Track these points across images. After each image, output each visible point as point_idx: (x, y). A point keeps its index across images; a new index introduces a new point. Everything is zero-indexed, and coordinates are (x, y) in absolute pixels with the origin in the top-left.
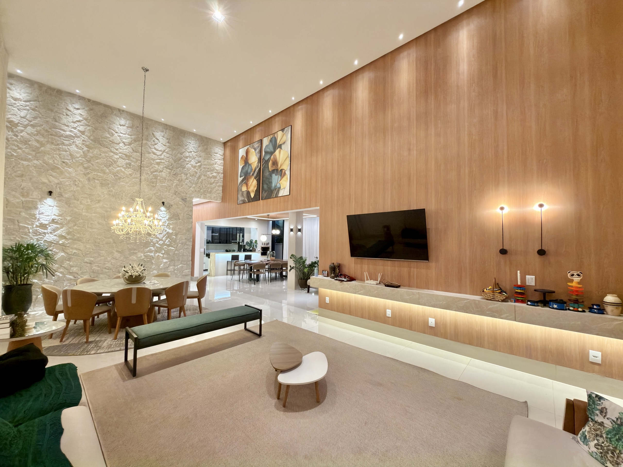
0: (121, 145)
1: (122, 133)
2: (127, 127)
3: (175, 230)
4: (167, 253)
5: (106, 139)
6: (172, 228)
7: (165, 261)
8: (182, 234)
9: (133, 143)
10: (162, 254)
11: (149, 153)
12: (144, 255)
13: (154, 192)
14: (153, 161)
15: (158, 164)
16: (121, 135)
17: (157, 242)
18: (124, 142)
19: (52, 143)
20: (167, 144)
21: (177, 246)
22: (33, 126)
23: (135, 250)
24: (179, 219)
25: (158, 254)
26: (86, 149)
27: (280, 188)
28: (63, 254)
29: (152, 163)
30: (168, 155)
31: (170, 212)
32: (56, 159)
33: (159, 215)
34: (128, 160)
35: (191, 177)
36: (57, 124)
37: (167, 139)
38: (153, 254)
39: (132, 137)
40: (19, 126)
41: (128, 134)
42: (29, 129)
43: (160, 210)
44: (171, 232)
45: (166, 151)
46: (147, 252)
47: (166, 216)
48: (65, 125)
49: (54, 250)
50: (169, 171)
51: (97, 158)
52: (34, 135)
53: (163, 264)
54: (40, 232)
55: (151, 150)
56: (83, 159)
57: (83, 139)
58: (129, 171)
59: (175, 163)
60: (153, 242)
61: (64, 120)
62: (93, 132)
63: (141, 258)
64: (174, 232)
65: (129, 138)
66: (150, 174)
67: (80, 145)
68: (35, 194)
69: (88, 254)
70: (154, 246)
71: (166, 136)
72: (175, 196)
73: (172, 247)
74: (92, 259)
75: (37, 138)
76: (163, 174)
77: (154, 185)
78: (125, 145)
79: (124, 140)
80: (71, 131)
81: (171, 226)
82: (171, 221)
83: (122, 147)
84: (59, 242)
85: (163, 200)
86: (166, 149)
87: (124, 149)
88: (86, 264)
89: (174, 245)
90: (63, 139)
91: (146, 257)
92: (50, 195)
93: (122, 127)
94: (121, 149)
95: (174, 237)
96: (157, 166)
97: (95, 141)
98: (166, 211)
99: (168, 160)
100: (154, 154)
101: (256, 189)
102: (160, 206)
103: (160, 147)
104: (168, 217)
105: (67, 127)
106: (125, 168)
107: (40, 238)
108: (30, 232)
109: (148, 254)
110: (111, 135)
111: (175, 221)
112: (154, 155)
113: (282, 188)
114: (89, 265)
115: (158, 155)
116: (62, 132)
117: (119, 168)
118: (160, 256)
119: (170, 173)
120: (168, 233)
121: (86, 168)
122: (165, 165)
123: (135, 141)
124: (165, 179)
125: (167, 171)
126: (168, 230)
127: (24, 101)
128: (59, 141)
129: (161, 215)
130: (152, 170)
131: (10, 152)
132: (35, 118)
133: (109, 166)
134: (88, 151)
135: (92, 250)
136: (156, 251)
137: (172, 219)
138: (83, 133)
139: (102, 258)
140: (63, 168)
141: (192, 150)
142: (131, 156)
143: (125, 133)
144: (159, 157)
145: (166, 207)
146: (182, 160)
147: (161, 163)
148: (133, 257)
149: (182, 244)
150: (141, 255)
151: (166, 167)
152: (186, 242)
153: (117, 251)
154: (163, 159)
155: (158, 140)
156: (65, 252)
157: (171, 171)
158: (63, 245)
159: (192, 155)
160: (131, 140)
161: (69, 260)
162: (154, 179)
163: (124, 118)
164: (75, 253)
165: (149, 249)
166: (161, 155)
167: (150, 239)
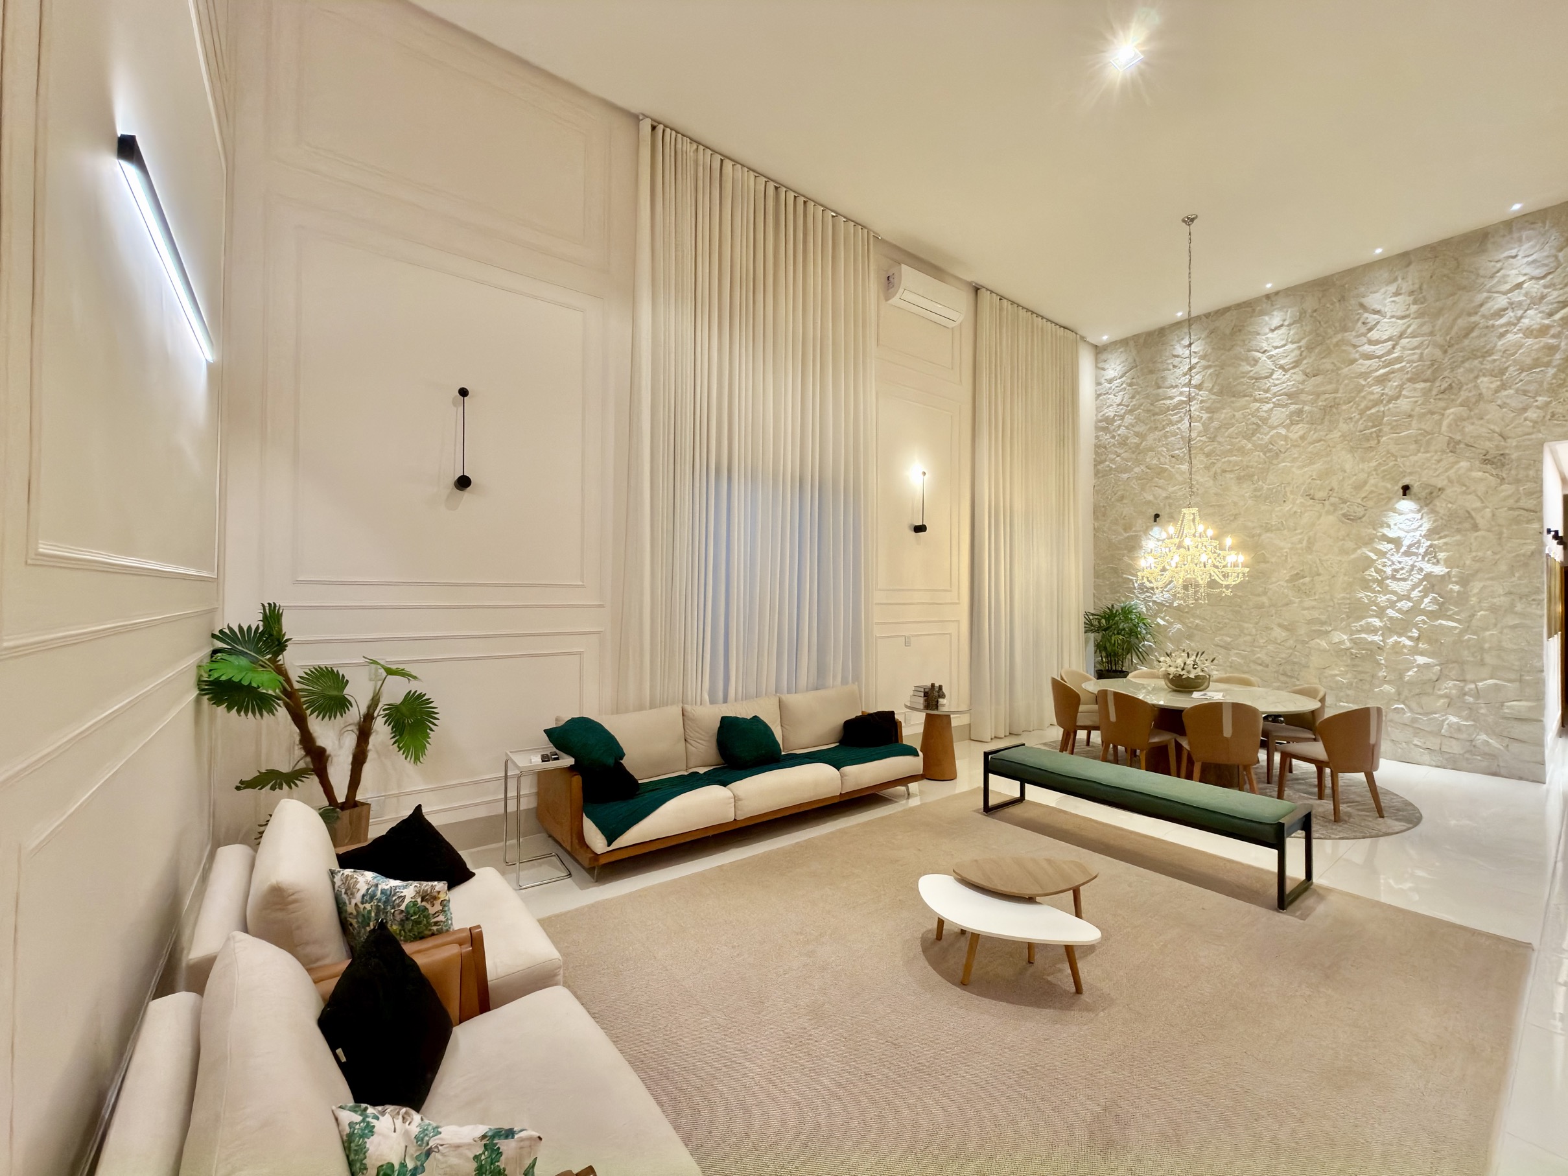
0: (1278, 374)
1: (1276, 348)
2: (1288, 326)
3: (1458, 567)
4: (1430, 637)
5: (1244, 377)
6: (1446, 560)
7: (1421, 660)
8: (1492, 579)
9: (1305, 358)
10: (1410, 638)
11: (1353, 361)
12: (1351, 640)
13: (1373, 464)
14: (1365, 380)
15: (1382, 380)
16: (1274, 352)
17: (1392, 605)
18: (1282, 367)
20: (1414, 308)
21: (1473, 615)
23: (1323, 623)
24: (1475, 527)
25: (1395, 638)
28: (1179, 626)
29: (1364, 386)
30: (1416, 341)
31: (1433, 511)
33: (1395, 524)
34: (1296, 404)
35: (1524, 374)
37: (1411, 293)
38: (1377, 638)
39: (1303, 343)
41: (1291, 342)
43: (1394, 510)
44: (1442, 573)
45: (1409, 331)
46: (1359, 632)
47: (1421, 526)
49: (1167, 618)
50: (1422, 389)
51: (1226, 425)
52: (1133, 426)
53: (1416, 669)
54: (1147, 588)
55: (1357, 352)
56: (1204, 439)
57: (1201, 398)
58: (1299, 430)
59: (1445, 352)
60: (1377, 605)
61: (1171, 380)
62: (1218, 376)
63: (1343, 647)
64: (1454, 571)
65: (1292, 351)
66: (1358, 417)
67: (1198, 413)
68: (1139, 523)
69: (1222, 628)
70: (1380, 614)
71: (1406, 286)
72: (1451, 458)
73: (1450, 618)
74: (1229, 639)
75: (1137, 429)
76: (1404, 404)
77: (1373, 443)
78: (1286, 371)
79: (1282, 362)
81: (1442, 555)
82: (1440, 538)
83: (1278, 379)
84: (1172, 603)
85: (1406, 481)
86: (1409, 326)
87: (1283, 383)
89: (1457, 613)
91: (1355, 643)
92: (1155, 521)
93: (1275, 332)
94: (1276, 385)
95: (1456, 588)
96: (1377, 389)
98: (1419, 511)
99: (1416, 357)
100: (1368, 357)
102: (1394, 500)
103: (1386, 328)
104: (1426, 526)
106: (1288, 427)
109: (1363, 635)
110: (1253, 362)
111: (1458, 537)
112: (1366, 362)
115: (1379, 357)
117: (1275, 431)
118: (1404, 646)
119: (1426, 393)
120: (1428, 576)
122: (1408, 372)
123: (1310, 348)
124: (1410, 416)
125: (1415, 390)
126: (1428, 568)
129: (1402, 526)
130: (1362, 406)
135: (1227, 621)
136: (1388, 630)
137: (1446, 533)
139: (1248, 638)
140: (1173, 467)
141: (1522, 279)
142: (1302, 391)
143: (1283, 342)
144: (1383, 359)
145: (1417, 499)
146: (1474, 334)
147: (1392, 375)
148: (1318, 641)
149: (1493, 609)
150: (1341, 637)
151: (1409, 380)
152: (1513, 605)
153: (1280, 625)
154: (1399, 360)
155: (1377, 312)
156: (1183, 623)
157: (1428, 384)
158: (1179, 608)
159: (1526, 294)
160: (1297, 352)
162: (1372, 427)
163: (1281, 309)
164: (1197, 625)
165: (1363, 622)
166: (1389, 352)
167: (1366, 596)
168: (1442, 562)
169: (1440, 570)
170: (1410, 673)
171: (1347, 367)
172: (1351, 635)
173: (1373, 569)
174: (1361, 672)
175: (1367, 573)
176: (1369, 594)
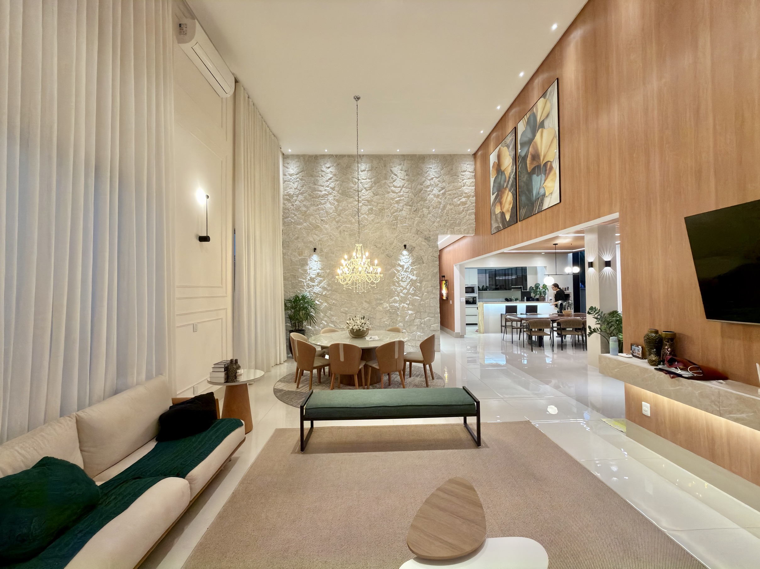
0: (364, 191)
1: (363, 179)
2: (368, 171)
3: (419, 277)
4: (412, 303)
5: (351, 189)
6: (416, 274)
7: (410, 312)
8: (427, 281)
9: (373, 187)
10: (407, 304)
11: (389, 193)
12: (390, 306)
13: (396, 235)
14: (393, 201)
15: (398, 202)
16: (362, 181)
17: (402, 291)
18: (365, 188)
19: (314, 205)
20: (406, 177)
21: (423, 294)
22: (302, 194)
23: (381, 300)
24: (423, 263)
25: (403, 304)
26: (336, 203)
27: (544, 195)
28: (326, 304)
29: (392, 203)
30: (407, 190)
31: (412, 256)
32: (317, 219)
33: (402, 260)
34: (370, 206)
35: (434, 210)
36: (316, 186)
37: (405, 171)
38: (397, 305)
39: (373, 180)
40: (294, 197)
41: (368, 178)
42: (301, 197)
43: (402, 254)
44: (415, 279)
45: (405, 185)
46: (392, 303)
47: (409, 261)
48: (321, 186)
49: (320, 300)
50: (409, 209)
51: (345, 210)
52: (303, 202)
53: (409, 316)
54: (310, 285)
55: (390, 189)
56: (335, 214)
57: (334, 194)
58: (372, 217)
59: (415, 196)
60: (397, 292)
61: (320, 182)
62: (341, 185)
63: (387, 309)
64: (418, 278)
65: (369, 182)
66: (391, 215)
67: (333, 201)
68: (306, 252)
69: (344, 304)
70: (398, 296)
71: (404, 168)
72: (417, 236)
73: (417, 296)
74: (347, 309)
75: (304, 203)
76: (404, 213)
77: (395, 227)
78: (367, 190)
79: (366, 186)
80: (325, 190)
81: (415, 272)
82: (414, 266)
83: (364, 193)
84: (322, 293)
85: (405, 243)
86: (405, 184)
87: (366, 195)
88: (342, 313)
89: (419, 294)
90: (321, 199)
91: (391, 307)
92: (315, 251)
93: (363, 172)
94: (363, 196)
95: (419, 284)
96: (396, 205)
97: (342, 194)
98: (409, 255)
99: (407, 196)
100: (394, 192)
101: (511, 206)
102: (402, 250)
103: (399, 183)
104: (411, 261)
105: (322, 188)
106: (367, 215)
107: (311, 290)
108: (304, 286)
109: (393, 304)
110: (355, 183)
111: (419, 266)
112: (393, 194)
113: (547, 194)
114: (344, 315)
115: (397, 193)
116: (320, 193)
117: (363, 216)
118: (405, 307)
119: (410, 210)
120: (412, 280)
121: (337, 222)
122: (405, 201)
123: (375, 183)
124: (406, 218)
125: (407, 208)
126: (412, 277)
127: (296, 175)
128: (318, 202)
129: (404, 261)
130: (392, 211)
131: (290, 220)
132: (302, 186)
133: (355, 215)
134: (338, 205)
135: (346, 300)
136: (401, 302)
137: (416, 264)
138: (333, 189)
139: (354, 308)
140: (322, 226)
141: (433, 176)
142: (372, 201)
143: (366, 178)
144: (398, 194)
145: (408, 251)
146: (422, 192)
147: (400, 201)
148: (379, 307)
149: (428, 292)
150: (386, 305)
151: (405, 204)
152: (432, 291)
153: (366, 301)
154: (402, 196)
155: (396, 175)
156: (328, 303)
157: (411, 207)
158: (325, 296)
159: (434, 182)
160: (370, 183)
161: (330, 309)
162: (395, 220)
163: (364, 163)
164: (334, 303)
165: (393, 298)
166: (400, 192)
167: (394, 288)
168: (415, 275)
169: (414, 278)
170: (407, 318)
171: (387, 194)
172: (389, 304)
173: (396, 277)
174: (392, 319)
175: (394, 279)
176: (395, 287)
